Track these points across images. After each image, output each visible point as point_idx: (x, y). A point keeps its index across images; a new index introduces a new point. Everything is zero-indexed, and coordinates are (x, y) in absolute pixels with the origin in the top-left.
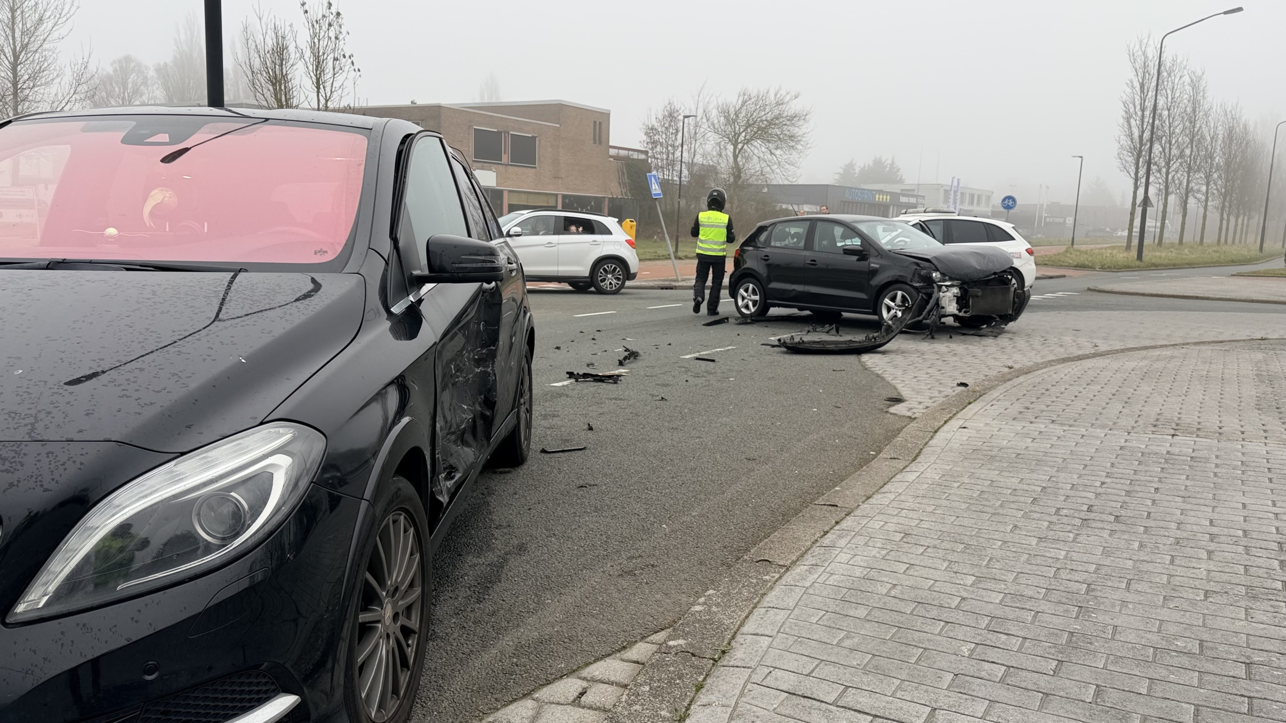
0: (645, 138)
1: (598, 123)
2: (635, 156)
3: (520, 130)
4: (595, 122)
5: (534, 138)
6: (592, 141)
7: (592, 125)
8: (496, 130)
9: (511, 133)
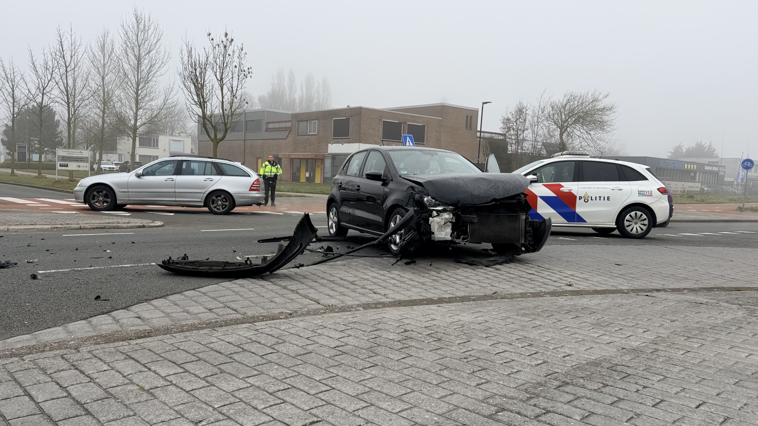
0: (502, 125)
1: (469, 117)
2: (496, 137)
3: (414, 121)
4: (467, 116)
5: (424, 126)
6: (465, 128)
7: (465, 118)
8: (398, 122)
9: (408, 123)
